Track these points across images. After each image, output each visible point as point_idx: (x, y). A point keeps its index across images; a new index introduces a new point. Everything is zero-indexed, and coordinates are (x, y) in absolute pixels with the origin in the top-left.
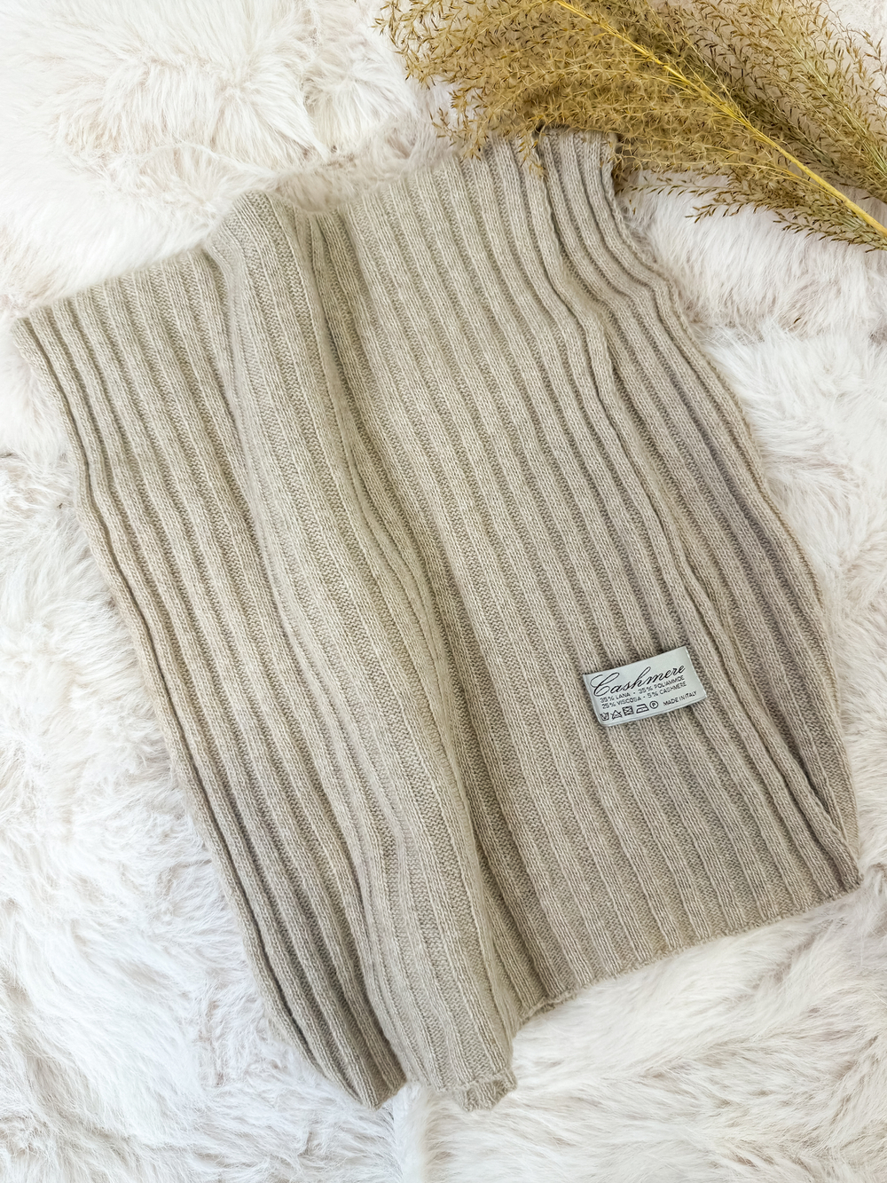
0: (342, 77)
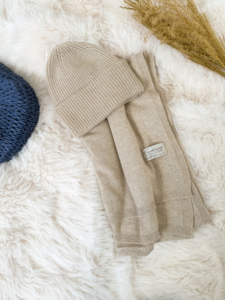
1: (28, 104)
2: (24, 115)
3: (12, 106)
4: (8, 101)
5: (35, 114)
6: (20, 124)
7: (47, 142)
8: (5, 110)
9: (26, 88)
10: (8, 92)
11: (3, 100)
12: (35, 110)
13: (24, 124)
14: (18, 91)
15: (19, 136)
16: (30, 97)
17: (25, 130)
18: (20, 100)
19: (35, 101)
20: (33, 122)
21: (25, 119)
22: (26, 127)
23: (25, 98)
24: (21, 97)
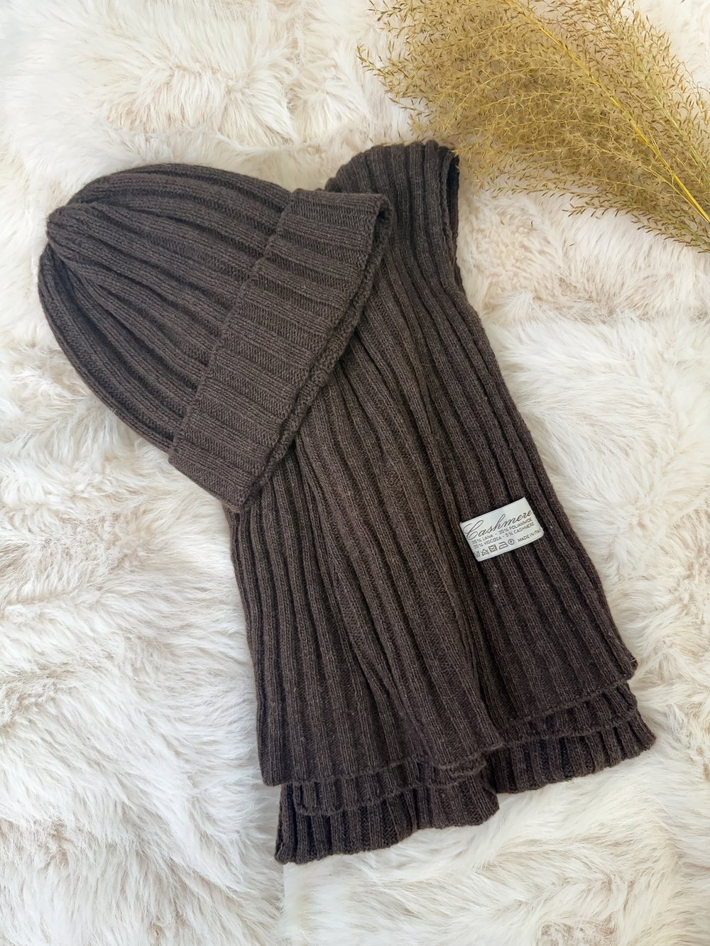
0: (317, 90)
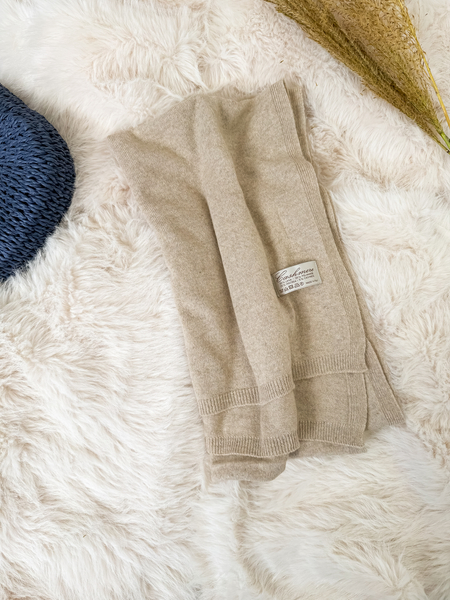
1: (53, 167)
2: (43, 187)
3: (21, 168)
4: (14, 159)
5: (66, 189)
6: (34, 204)
7: (84, 245)
8: (7, 176)
9: (51, 136)
10: (14, 142)
11: (4, 158)
12: (67, 180)
13: (43, 204)
14: (33, 139)
15: (30, 228)
16: (56, 154)
17: (44, 218)
18: (37, 157)
19: (68, 164)
20: (60, 205)
21: (44, 194)
22: (45, 213)
23: (47, 153)
24: (39, 151)
